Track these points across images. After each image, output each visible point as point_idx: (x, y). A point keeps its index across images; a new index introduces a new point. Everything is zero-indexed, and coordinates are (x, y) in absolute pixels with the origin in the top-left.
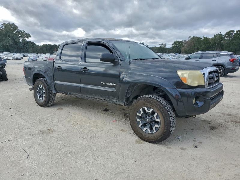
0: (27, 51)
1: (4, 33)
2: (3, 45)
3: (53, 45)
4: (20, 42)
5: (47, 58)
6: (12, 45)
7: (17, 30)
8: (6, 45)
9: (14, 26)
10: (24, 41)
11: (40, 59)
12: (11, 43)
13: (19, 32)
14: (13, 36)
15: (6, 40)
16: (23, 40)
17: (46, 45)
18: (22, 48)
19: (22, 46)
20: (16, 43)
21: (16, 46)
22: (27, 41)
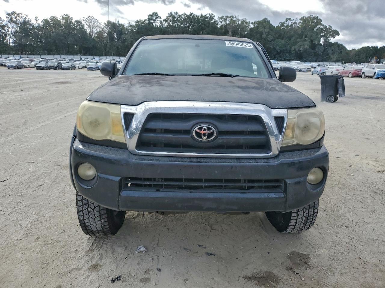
0: (329, 60)
1: (300, 32)
2: (295, 50)
3: (381, 48)
4: (321, 44)
5: (339, 71)
6: (307, 49)
7: (319, 26)
8: (299, 49)
9: (317, 19)
10: (326, 43)
11: (328, 72)
12: (306, 46)
13: (322, 29)
14: (311, 36)
15: (301, 43)
16: (326, 41)
17: (368, 48)
18: (321, 53)
19: (322, 51)
20: (314, 46)
21: (313, 51)
22: (331, 42)
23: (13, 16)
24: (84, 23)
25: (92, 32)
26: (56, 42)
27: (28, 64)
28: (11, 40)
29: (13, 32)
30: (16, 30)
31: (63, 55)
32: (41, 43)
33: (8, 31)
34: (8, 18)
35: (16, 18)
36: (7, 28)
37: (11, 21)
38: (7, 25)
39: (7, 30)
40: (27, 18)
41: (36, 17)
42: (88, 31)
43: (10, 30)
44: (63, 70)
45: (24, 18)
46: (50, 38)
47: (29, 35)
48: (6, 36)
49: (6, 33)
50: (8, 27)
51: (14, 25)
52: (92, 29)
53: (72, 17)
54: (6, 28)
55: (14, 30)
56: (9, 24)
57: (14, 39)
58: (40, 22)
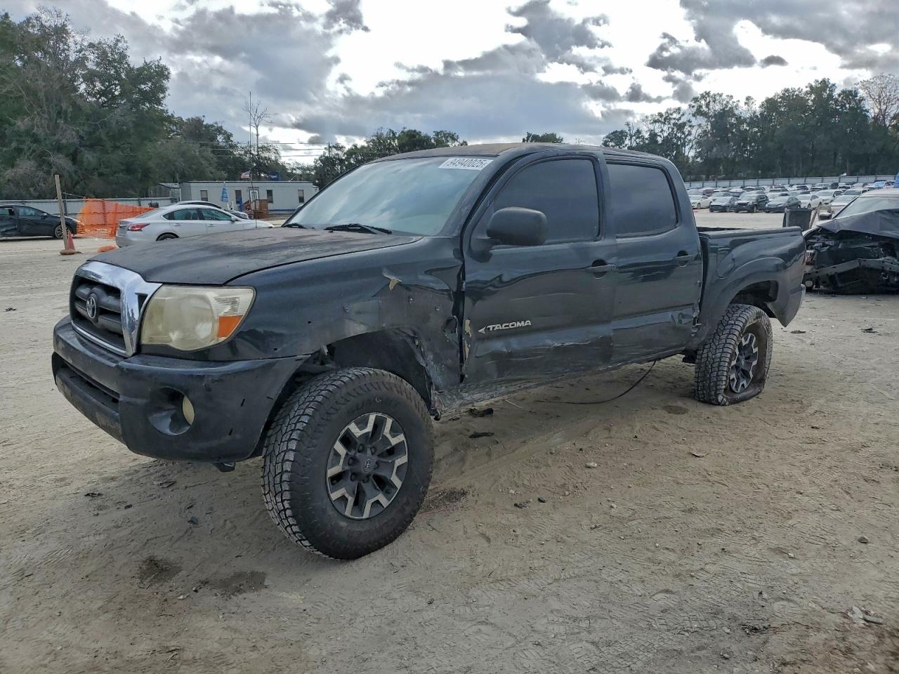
23: (703, 102)
24: (865, 95)
25: (884, 116)
26: (784, 148)
27: (698, 201)
28: (692, 153)
29: (699, 135)
30: (705, 131)
31: (796, 176)
32: (751, 152)
33: (690, 133)
34: (693, 107)
35: (707, 105)
36: (689, 129)
37: (699, 112)
38: (689, 121)
39: (687, 133)
40: (731, 102)
41: (748, 98)
42: (871, 114)
43: (693, 131)
44: (768, 212)
45: (724, 102)
46: (772, 140)
47: (728, 138)
48: (684, 145)
49: (686, 137)
50: (690, 126)
51: (701, 120)
52: (884, 107)
53: (834, 85)
54: (687, 129)
55: (700, 131)
56: (693, 119)
57: (698, 150)
58: (757, 107)
